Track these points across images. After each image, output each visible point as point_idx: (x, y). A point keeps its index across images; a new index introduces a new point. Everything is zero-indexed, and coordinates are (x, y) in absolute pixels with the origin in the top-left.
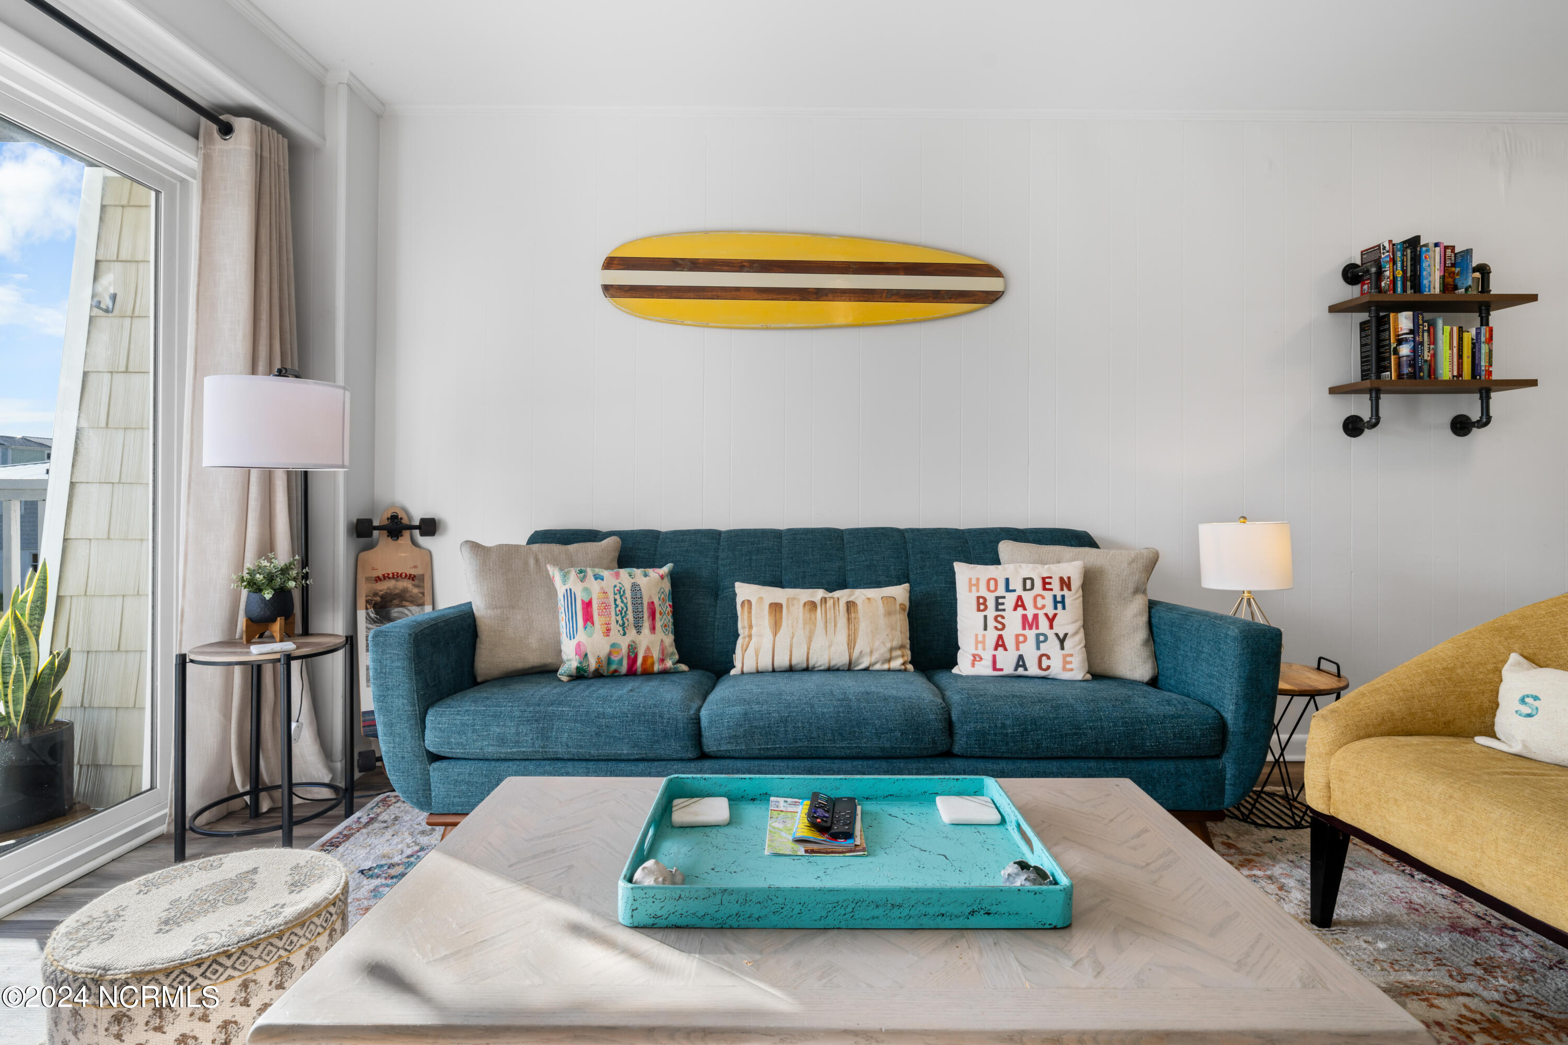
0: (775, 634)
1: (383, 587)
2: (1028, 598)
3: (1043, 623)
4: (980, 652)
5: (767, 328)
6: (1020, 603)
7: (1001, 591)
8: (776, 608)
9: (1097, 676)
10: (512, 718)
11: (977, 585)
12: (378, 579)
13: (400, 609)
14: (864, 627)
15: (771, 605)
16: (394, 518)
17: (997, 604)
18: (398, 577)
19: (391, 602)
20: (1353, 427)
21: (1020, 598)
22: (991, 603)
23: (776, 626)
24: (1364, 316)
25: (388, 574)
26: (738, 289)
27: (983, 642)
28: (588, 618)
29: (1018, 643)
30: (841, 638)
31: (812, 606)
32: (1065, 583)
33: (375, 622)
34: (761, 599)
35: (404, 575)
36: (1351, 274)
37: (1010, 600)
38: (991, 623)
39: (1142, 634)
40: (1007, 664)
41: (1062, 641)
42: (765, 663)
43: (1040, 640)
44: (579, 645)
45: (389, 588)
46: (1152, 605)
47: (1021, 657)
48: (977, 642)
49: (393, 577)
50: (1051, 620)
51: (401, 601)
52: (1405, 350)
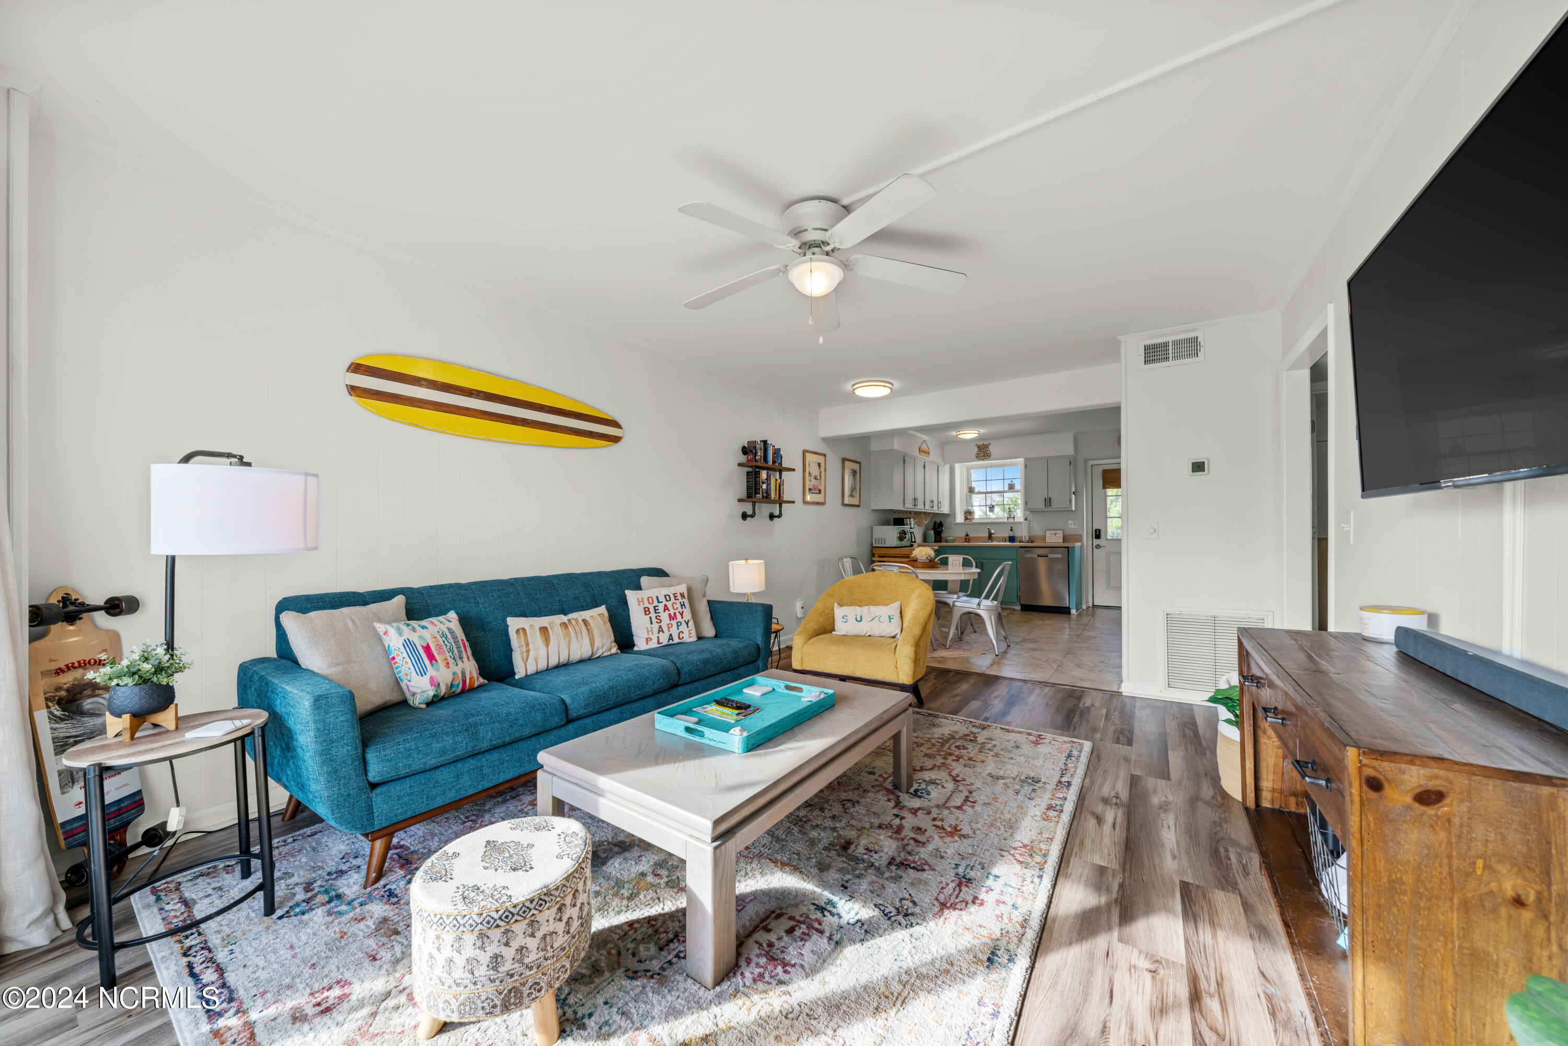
0: (547, 646)
1: (68, 679)
2: (669, 604)
3: (679, 616)
4: (650, 636)
5: (489, 440)
6: (666, 608)
7: (656, 603)
8: (544, 630)
9: (700, 638)
10: (447, 734)
11: (643, 601)
12: (59, 671)
13: (94, 699)
14: (596, 633)
15: (540, 629)
16: (66, 600)
17: (655, 610)
18: (85, 665)
19: (81, 693)
20: (745, 516)
21: (665, 605)
22: (652, 610)
23: (547, 641)
24: (750, 470)
25: (73, 664)
26: (468, 409)
27: (652, 631)
28: (431, 658)
29: (669, 628)
30: (586, 641)
31: (564, 625)
32: (682, 596)
33: (63, 720)
34: (532, 626)
35: (92, 661)
36: (745, 451)
37: (661, 607)
38: (654, 620)
39: (709, 616)
40: (664, 640)
41: (687, 624)
42: (542, 665)
43: (679, 625)
44: (432, 679)
45: (75, 679)
46: (709, 602)
47: (671, 635)
48: (648, 631)
49: (80, 666)
50: (682, 614)
51: (94, 690)
52: (764, 486)
